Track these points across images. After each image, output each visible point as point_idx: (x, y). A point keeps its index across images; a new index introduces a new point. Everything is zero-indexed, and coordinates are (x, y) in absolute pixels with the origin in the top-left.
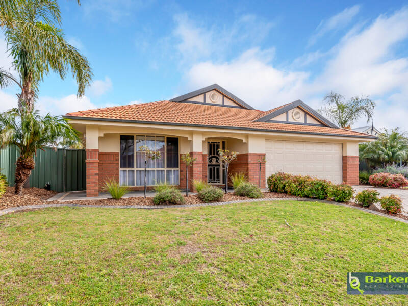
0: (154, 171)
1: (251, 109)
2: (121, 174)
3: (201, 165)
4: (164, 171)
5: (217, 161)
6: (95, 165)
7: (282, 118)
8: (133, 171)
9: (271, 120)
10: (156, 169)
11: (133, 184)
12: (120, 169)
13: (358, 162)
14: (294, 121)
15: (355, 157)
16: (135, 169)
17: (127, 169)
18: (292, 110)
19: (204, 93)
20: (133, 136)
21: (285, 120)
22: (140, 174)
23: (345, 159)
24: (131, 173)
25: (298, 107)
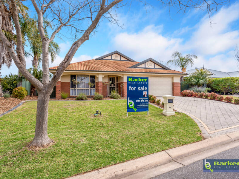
0: (84, 89)
1: (134, 61)
2: (71, 91)
3: (102, 87)
4: (89, 89)
5: (114, 86)
6: (59, 87)
7: (143, 66)
8: (76, 89)
9: (137, 67)
10: (85, 89)
11: (76, 95)
12: (71, 89)
13: (180, 85)
14: (148, 67)
15: (179, 83)
16: (77, 88)
17: (73, 89)
18: (147, 63)
19: (111, 55)
20: (76, 76)
21: (144, 67)
22: (79, 91)
23: (173, 84)
24: (75, 90)
25: (150, 61)
